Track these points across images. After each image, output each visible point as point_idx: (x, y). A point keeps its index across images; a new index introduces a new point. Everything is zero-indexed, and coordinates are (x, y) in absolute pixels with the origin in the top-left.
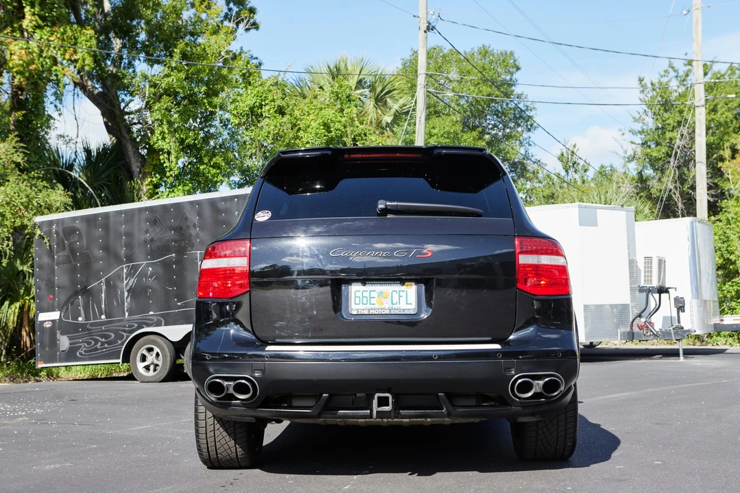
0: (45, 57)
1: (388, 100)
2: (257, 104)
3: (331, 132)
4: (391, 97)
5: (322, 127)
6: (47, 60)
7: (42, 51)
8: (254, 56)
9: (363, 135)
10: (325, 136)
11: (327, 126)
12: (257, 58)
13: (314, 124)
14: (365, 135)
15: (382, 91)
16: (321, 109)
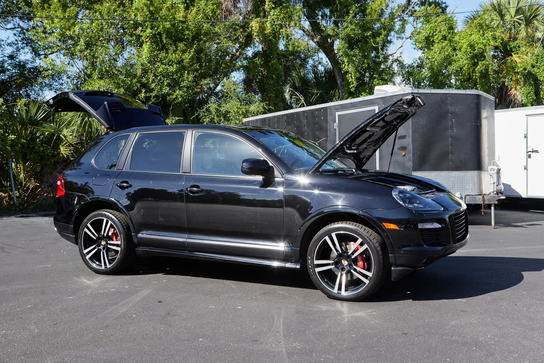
0: (276, 25)
1: (535, 22)
2: (431, 34)
3: (475, 50)
4: (537, 20)
5: (469, 47)
6: (277, 26)
7: (274, 22)
8: (444, 2)
9: (517, 48)
10: (470, 53)
11: (472, 46)
12: (445, 3)
13: (465, 46)
14: (519, 47)
15: (530, 15)
16: (471, 35)
